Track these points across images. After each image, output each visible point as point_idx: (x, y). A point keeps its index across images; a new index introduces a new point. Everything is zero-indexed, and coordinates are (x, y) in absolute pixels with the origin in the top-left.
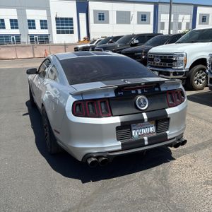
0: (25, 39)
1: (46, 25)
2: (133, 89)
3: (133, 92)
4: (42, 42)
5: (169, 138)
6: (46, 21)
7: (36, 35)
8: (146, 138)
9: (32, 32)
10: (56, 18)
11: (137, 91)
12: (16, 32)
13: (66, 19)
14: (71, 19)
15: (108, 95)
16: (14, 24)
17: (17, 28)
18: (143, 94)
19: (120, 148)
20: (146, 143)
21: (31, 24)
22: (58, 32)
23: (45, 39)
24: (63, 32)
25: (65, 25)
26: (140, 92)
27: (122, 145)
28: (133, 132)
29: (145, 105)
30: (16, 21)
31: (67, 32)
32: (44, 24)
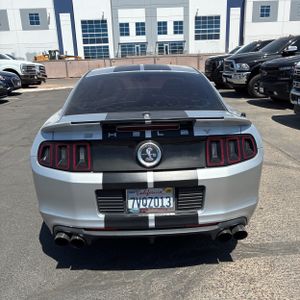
0: (152, 49)
1: (181, 28)
2: (136, 129)
3: (136, 134)
4: (173, 52)
5: (201, 221)
6: (181, 23)
7: (166, 42)
8: (151, 216)
9: (161, 38)
10: (197, 18)
11: (143, 134)
12: (142, 39)
13: (210, 18)
14: (218, 17)
15: (91, 136)
16: (141, 28)
17: (144, 34)
18: (154, 138)
19: (102, 225)
20: (152, 224)
21: (162, 28)
22: (197, 38)
23: (177, 48)
24: (204, 38)
25: (207, 27)
26: (148, 134)
27: (106, 221)
28: (130, 202)
29: (155, 159)
30: (143, 24)
31: (210, 37)
32: (179, 27)
